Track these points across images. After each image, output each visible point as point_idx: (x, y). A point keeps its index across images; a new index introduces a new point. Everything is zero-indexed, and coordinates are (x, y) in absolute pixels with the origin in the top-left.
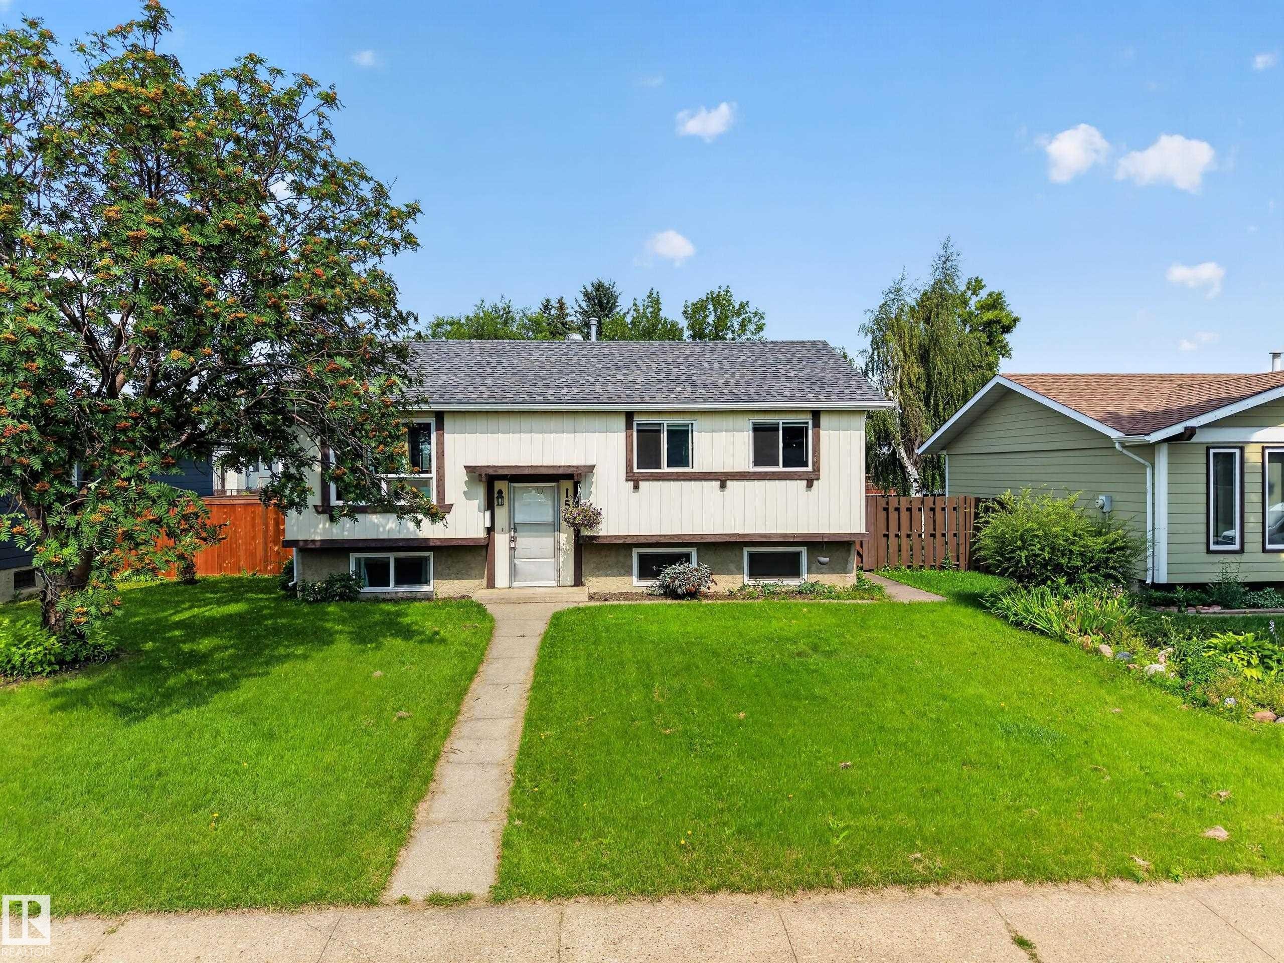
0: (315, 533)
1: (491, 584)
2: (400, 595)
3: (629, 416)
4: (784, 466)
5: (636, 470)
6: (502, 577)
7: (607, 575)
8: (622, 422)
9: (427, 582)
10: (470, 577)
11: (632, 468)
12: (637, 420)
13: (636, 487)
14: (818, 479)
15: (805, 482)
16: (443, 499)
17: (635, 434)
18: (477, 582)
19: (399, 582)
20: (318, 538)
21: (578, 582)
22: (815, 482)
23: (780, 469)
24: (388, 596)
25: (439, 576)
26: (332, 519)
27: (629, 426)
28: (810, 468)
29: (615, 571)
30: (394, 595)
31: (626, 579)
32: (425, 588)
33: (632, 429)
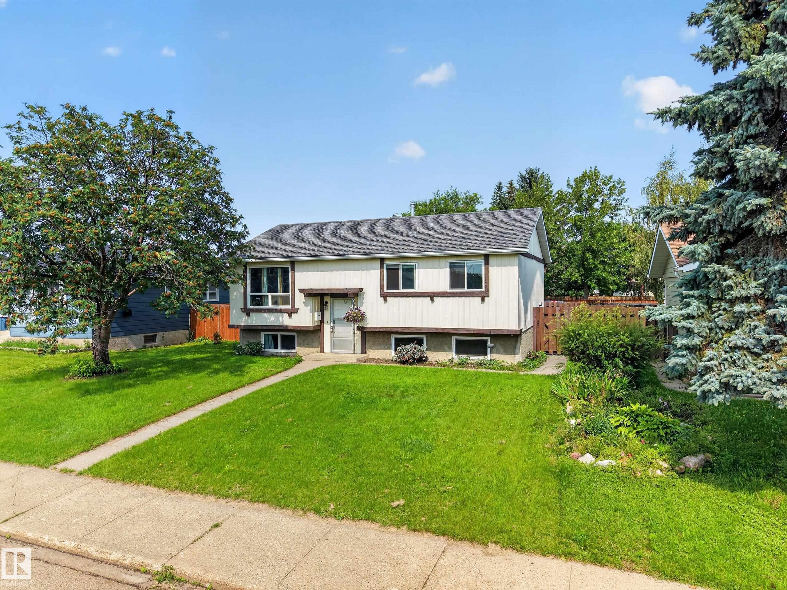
0: (242, 321)
1: (322, 351)
2: (282, 354)
3: (382, 260)
4: (468, 289)
5: (386, 291)
6: (327, 348)
7: (378, 349)
8: (378, 264)
9: (294, 348)
10: (313, 347)
11: (383, 290)
12: (387, 262)
13: (385, 300)
14: (488, 296)
15: (480, 298)
16: (294, 306)
17: (385, 271)
18: (316, 349)
19: (283, 347)
20: (243, 324)
21: (364, 352)
22: (486, 299)
23: (466, 290)
24: (277, 354)
25: (300, 345)
26: (248, 315)
27: (382, 266)
28: (483, 290)
29: (382, 346)
30: (280, 354)
31: (388, 351)
32: (293, 351)
33: (383, 268)
